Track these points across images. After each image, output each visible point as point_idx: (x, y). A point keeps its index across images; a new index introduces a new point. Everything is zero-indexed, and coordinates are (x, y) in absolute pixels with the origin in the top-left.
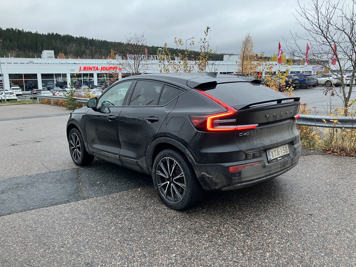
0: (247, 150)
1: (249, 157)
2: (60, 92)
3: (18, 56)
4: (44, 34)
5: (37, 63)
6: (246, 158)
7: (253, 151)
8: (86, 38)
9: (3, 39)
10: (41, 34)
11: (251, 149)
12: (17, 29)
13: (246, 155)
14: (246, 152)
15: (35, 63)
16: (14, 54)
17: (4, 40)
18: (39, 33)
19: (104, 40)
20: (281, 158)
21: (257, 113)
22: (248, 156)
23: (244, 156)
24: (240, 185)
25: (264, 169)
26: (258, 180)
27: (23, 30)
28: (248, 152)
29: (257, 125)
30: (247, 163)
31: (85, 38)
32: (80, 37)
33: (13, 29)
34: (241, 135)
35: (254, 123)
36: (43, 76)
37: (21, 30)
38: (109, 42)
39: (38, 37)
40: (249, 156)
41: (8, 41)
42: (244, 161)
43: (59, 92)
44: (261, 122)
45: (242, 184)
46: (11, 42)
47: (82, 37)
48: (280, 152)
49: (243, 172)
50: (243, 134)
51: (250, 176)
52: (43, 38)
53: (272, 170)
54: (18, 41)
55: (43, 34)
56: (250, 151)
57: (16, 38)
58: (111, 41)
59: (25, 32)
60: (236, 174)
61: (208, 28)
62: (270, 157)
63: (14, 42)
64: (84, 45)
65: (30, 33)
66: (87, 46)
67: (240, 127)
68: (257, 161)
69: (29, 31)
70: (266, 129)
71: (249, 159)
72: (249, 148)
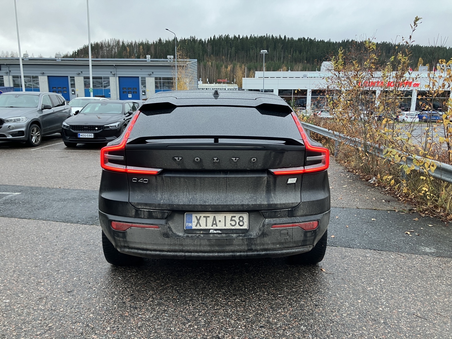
0: (138, 204)
1: (141, 215)
2: (323, 112)
3: (304, 69)
4: (338, 42)
5: (312, 77)
6: (137, 215)
7: (148, 208)
8: (390, 43)
9: (293, 50)
10: (335, 42)
11: (146, 204)
12: (309, 38)
13: (137, 211)
14: (137, 207)
15: (309, 77)
16: (300, 67)
17: (294, 52)
18: (332, 41)
19: (416, 45)
20: (220, 232)
21: (155, 152)
22: (139, 212)
23: (133, 211)
24: (128, 251)
25: (165, 238)
26: (158, 253)
27: (315, 38)
28: (140, 207)
29: (159, 170)
30: (134, 223)
31: (388, 43)
32: (382, 42)
33: (305, 39)
34: (134, 180)
35: (154, 167)
36: (314, 92)
37: (313, 39)
38: (423, 46)
39: (330, 46)
40: (141, 213)
41: (298, 52)
42: (133, 218)
43: (321, 113)
44: (168, 166)
45: (130, 250)
46: (300, 53)
47: (385, 42)
48: (220, 221)
49: (129, 234)
50: (138, 180)
51: (141, 243)
52: (335, 47)
53: (186, 245)
54: (308, 51)
55: (336, 42)
56: (144, 206)
57: (306, 48)
58: (426, 46)
59: (317, 41)
60: (119, 234)
61: (417, 19)
62: (190, 225)
63: (303, 54)
64: (386, 53)
65: (323, 42)
66: (390, 54)
67: (131, 169)
68: (152, 224)
69: (322, 40)
70: (182, 180)
71: (141, 218)
72: (143, 202)
